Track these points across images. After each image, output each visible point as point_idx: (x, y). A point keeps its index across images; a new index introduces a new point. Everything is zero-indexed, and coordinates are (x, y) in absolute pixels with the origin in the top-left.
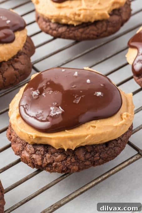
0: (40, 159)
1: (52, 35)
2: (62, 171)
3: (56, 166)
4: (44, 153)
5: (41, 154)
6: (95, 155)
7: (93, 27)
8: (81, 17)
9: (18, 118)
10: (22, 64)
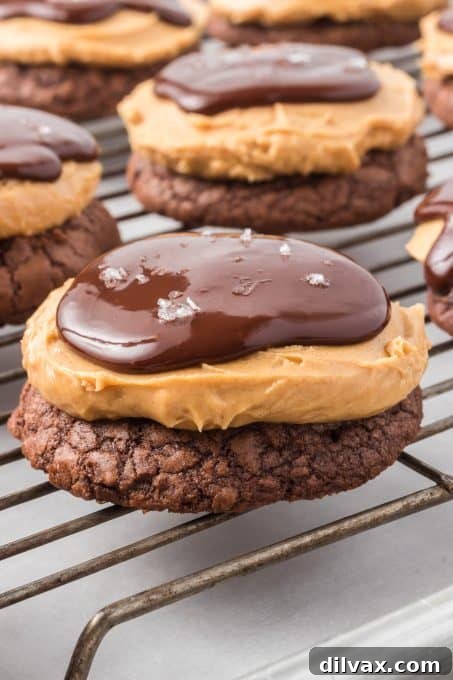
0: (114, 462)
1: (176, 216)
2: (184, 505)
3: (164, 486)
4: (128, 447)
5: (118, 451)
6: (294, 459)
7: (308, 193)
8: (273, 153)
9: (53, 344)
10: (75, 253)
